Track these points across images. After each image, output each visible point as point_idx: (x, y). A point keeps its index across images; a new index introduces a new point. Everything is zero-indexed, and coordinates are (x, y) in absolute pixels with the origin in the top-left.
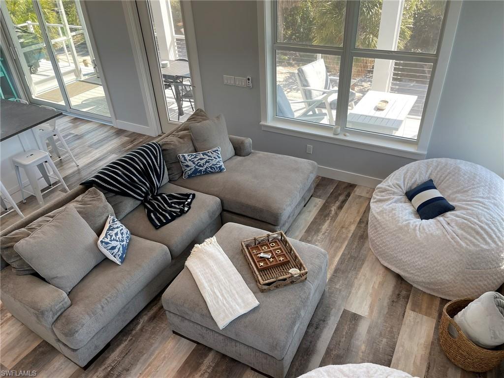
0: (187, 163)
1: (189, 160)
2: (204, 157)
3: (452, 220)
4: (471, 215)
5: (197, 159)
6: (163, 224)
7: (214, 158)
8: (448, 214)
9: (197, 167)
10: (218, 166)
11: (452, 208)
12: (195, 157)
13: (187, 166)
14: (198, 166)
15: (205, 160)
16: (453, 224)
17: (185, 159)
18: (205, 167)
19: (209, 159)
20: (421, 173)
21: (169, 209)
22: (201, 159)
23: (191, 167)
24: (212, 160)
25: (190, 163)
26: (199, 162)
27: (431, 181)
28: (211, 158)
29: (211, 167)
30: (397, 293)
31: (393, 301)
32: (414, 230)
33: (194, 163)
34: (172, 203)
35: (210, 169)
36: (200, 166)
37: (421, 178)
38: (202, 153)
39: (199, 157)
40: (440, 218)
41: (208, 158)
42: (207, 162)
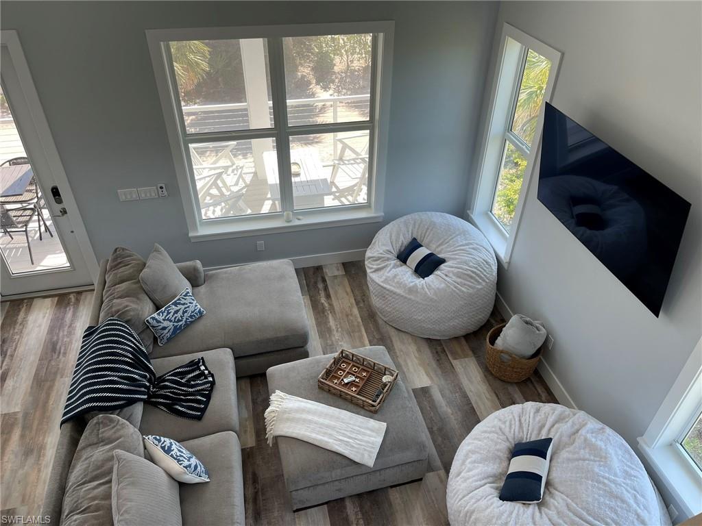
0: (162, 325)
1: (164, 320)
2: (178, 308)
3: (449, 272)
4: (459, 263)
5: (172, 314)
6: (203, 411)
7: (190, 303)
8: (442, 266)
9: (176, 324)
10: (197, 310)
11: (442, 261)
12: (168, 313)
13: (164, 328)
14: (177, 322)
15: (181, 311)
16: (451, 275)
17: (158, 322)
18: (184, 319)
19: (185, 308)
20: (404, 235)
21: (193, 390)
22: (176, 312)
23: (169, 328)
24: (188, 307)
25: (166, 324)
26: (176, 317)
27: (415, 239)
28: (186, 306)
29: (191, 317)
30: (435, 352)
31: (438, 360)
32: (423, 288)
33: (171, 321)
34: (189, 381)
35: (190, 320)
36: (179, 321)
37: (405, 240)
38: (172, 304)
39: (173, 311)
40: (437, 272)
41: (183, 307)
42: (184, 313)
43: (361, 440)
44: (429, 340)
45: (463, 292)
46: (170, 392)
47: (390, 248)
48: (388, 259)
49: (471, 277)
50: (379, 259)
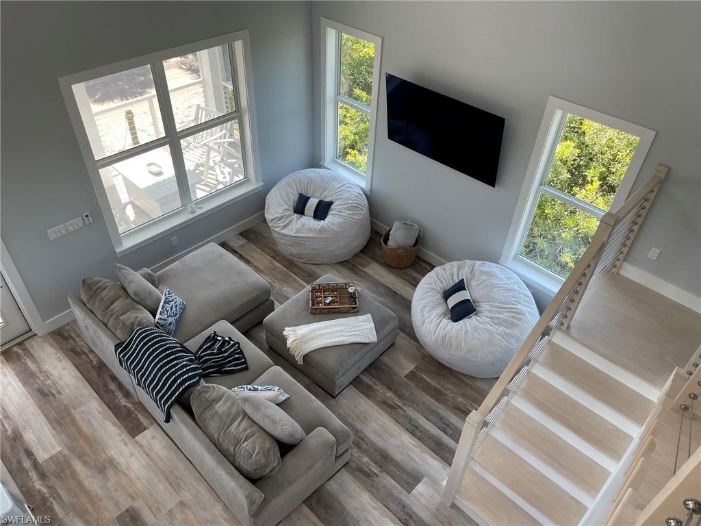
0: (169, 322)
1: (168, 317)
2: (171, 305)
3: (340, 209)
4: (345, 200)
6: (245, 362)
8: (333, 206)
9: (175, 318)
11: (331, 203)
12: (167, 311)
13: (170, 324)
16: (343, 210)
17: (165, 320)
18: (178, 312)
20: (293, 195)
21: (228, 353)
22: (171, 308)
25: (170, 320)
27: (301, 195)
29: (181, 308)
32: (329, 226)
34: (219, 349)
35: (181, 311)
36: (176, 314)
37: (294, 197)
38: (164, 303)
40: (331, 212)
41: (173, 303)
42: (176, 307)
43: (362, 330)
44: (340, 263)
45: (356, 219)
46: (213, 362)
47: (287, 207)
48: (289, 215)
49: (357, 207)
50: (282, 217)
